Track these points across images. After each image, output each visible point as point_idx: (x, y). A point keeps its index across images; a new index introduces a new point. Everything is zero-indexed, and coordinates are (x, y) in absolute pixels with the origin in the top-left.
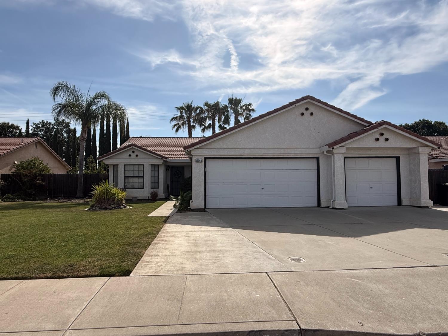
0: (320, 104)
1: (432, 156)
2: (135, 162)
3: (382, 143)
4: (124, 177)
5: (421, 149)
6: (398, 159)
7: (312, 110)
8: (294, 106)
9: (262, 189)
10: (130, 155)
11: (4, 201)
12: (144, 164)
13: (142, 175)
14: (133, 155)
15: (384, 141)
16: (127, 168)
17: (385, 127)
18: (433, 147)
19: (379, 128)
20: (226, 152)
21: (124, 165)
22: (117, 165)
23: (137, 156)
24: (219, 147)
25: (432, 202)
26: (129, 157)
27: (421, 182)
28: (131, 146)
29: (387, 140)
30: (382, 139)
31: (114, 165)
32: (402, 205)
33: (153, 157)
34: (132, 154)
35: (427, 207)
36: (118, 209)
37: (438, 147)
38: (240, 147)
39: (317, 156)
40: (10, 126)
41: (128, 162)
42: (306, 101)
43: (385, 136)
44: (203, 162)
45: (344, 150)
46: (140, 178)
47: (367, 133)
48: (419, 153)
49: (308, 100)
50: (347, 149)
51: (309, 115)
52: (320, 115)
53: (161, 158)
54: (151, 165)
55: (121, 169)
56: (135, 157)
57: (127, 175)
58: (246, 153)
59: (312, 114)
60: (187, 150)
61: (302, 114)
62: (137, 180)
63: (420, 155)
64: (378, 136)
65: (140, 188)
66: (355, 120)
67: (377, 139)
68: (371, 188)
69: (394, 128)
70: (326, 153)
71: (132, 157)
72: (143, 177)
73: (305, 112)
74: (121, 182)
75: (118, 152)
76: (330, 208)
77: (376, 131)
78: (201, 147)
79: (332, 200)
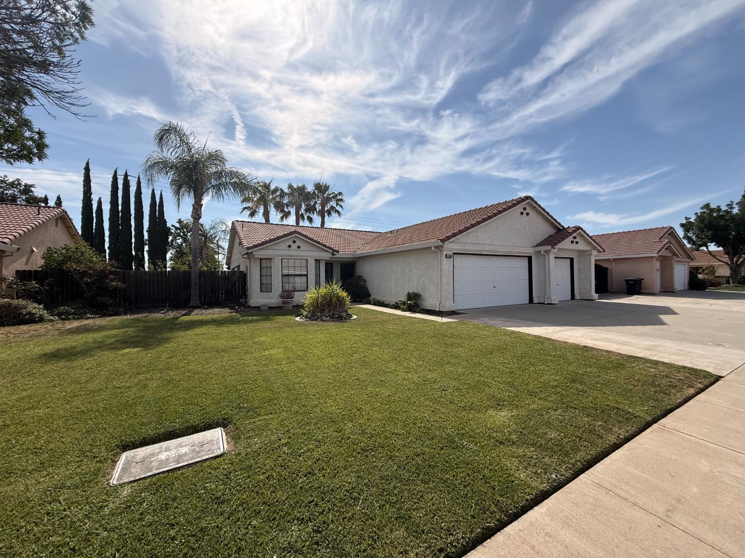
0: (536, 205)
2: (297, 256)
3: (573, 245)
4: (282, 275)
5: (593, 252)
6: (572, 260)
7: (529, 210)
10: (290, 246)
12: (308, 258)
14: (294, 246)
16: (285, 263)
17: (580, 232)
18: (599, 250)
19: (577, 232)
21: (282, 259)
22: (271, 259)
23: (299, 247)
25: (597, 295)
26: (288, 249)
27: (592, 280)
28: (293, 234)
30: (575, 242)
31: (261, 259)
32: (574, 298)
33: (319, 250)
34: (292, 244)
35: (593, 300)
37: (603, 250)
41: (287, 256)
43: (577, 240)
44: (452, 258)
46: (303, 277)
48: (591, 256)
49: (528, 200)
52: (533, 216)
53: (332, 251)
54: (316, 260)
56: (296, 249)
57: (285, 272)
58: (486, 249)
59: (527, 214)
61: (522, 213)
62: (298, 280)
64: (572, 239)
65: (302, 290)
67: (572, 242)
68: (558, 285)
69: (584, 232)
70: (544, 252)
71: (292, 248)
72: (307, 275)
73: (524, 212)
74: (278, 282)
76: (546, 303)
77: (575, 234)
79: (546, 297)
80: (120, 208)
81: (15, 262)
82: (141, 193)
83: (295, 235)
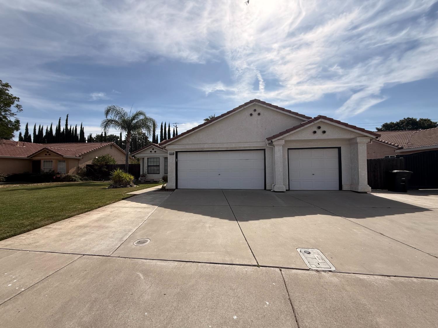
0: (265, 105)
1: (398, 147)
2: (154, 156)
3: (319, 135)
4: (148, 166)
5: (359, 140)
6: (339, 149)
7: (259, 110)
8: (242, 108)
9: (219, 175)
11: (83, 181)
12: (160, 157)
13: (158, 165)
14: (153, 151)
15: (322, 133)
16: (149, 160)
17: (321, 121)
18: (371, 137)
19: (315, 122)
20: (190, 147)
21: (148, 158)
22: (144, 158)
23: (155, 152)
24: (186, 143)
25: (370, 188)
26: (150, 153)
27: (359, 170)
29: (324, 132)
30: (319, 132)
31: (142, 158)
32: (343, 189)
33: (165, 152)
35: (366, 193)
36: (125, 187)
37: (376, 137)
38: (202, 143)
39: (264, 148)
40: (114, 136)
41: (150, 156)
42: (253, 103)
43: (323, 129)
44: (175, 155)
45: (283, 142)
46: (157, 167)
47: (303, 127)
48: (357, 143)
49: (254, 103)
50: (286, 141)
51: (257, 115)
52: (266, 114)
54: (165, 158)
55: (146, 161)
56: (154, 153)
57: (150, 165)
58: (206, 147)
59: (259, 114)
60: (162, 146)
61: (251, 115)
62: (155, 168)
63: (359, 145)
64: (315, 129)
65: (157, 173)
66: (297, 117)
67: (315, 132)
68: (313, 174)
69: (329, 121)
70: (268, 145)
71: (152, 152)
72: (159, 166)
73: (253, 113)
74: (146, 169)
75: (143, 150)
76: (271, 191)
77: (312, 125)
78: (172, 144)
79: (273, 185)
80: (163, 138)
81: (86, 162)
82: (170, 131)
83: (151, 146)
